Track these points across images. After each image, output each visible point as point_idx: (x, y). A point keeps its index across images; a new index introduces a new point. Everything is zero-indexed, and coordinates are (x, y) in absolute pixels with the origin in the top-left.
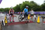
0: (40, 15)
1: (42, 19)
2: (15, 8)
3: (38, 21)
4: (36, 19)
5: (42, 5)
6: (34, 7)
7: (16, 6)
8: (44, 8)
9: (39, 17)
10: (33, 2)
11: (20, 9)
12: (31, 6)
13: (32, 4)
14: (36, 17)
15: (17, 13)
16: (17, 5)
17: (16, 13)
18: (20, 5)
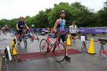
0: (94, 35)
1: (99, 44)
2: (37, 19)
3: (91, 50)
4: (84, 44)
5: (100, 11)
6: (80, 15)
7: (38, 13)
8: (104, 19)
9: (92, 39)
10: (77, 5)
11: (48, 22)
12: (74, 14)
13: (76, 10)
14: (86, 39)
15: (40, 30)
16: (41, 13)
17: (38, 30)
18: (48, 11)
